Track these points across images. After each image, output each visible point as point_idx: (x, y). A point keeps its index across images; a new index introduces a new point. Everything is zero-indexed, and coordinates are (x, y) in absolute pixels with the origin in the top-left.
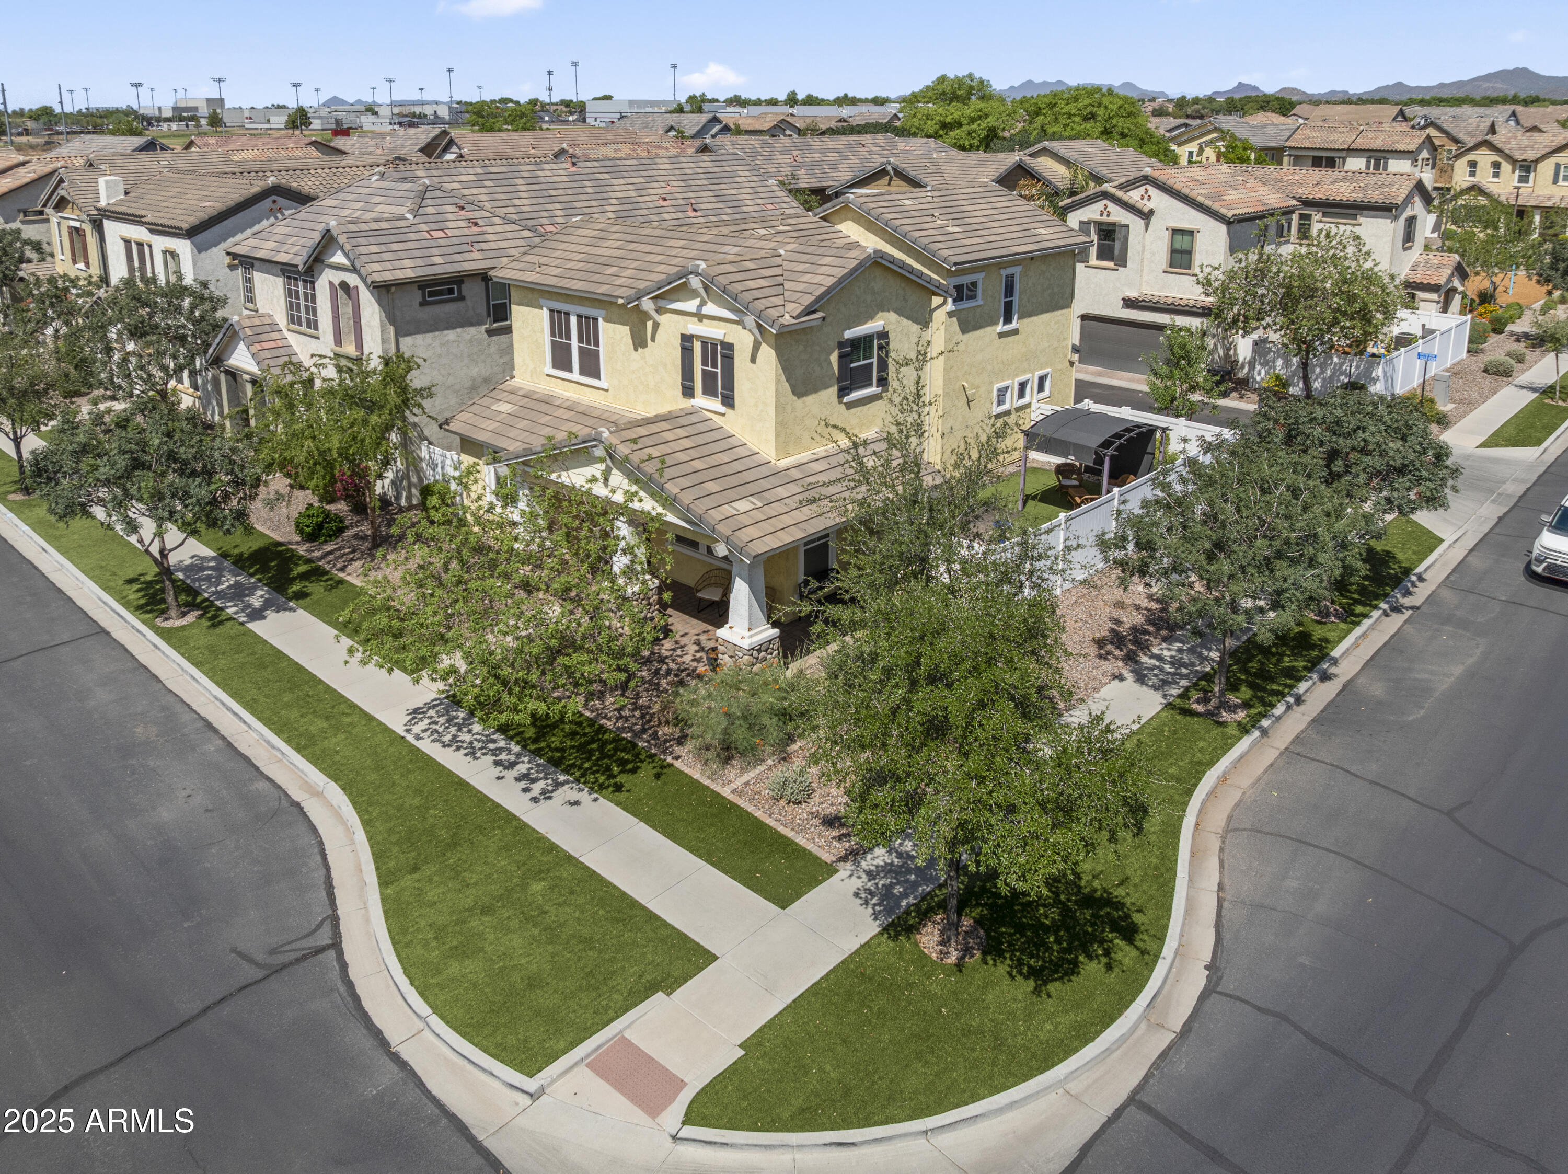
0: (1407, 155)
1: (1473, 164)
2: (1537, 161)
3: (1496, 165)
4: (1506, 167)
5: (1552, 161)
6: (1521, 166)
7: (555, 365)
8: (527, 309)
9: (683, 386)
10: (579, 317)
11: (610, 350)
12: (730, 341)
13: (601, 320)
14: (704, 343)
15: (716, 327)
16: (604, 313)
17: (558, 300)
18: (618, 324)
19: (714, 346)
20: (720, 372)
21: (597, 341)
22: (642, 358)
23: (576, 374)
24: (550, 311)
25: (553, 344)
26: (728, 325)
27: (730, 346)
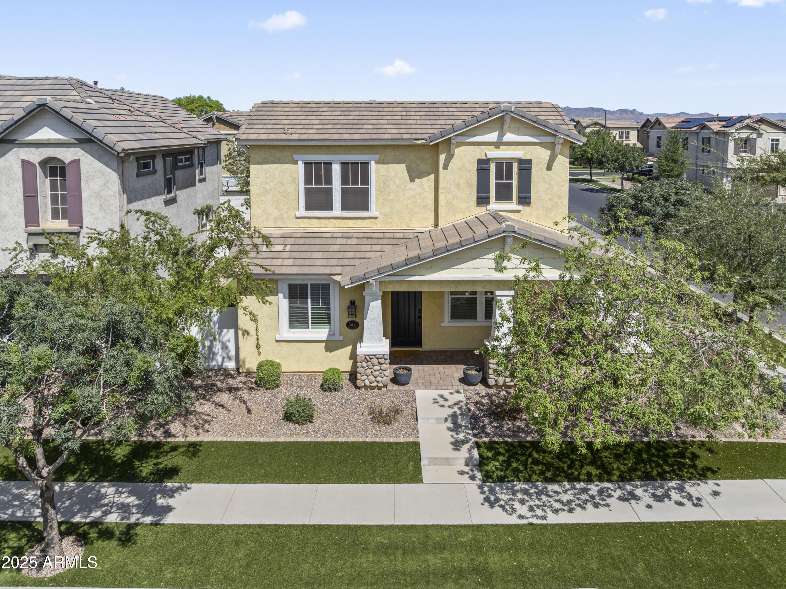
7: (308, 208)
8: (274, 166)
9: (478, 198)
10: (344, 164)
11: (382, 185)
12: (528, 157)
13: (373, 163)
14: (499, 165)
15: (514, 150)
16: (377, 157)
17: (317, 154)
18: (392, 163)
19: (509, 165)
20: (515, 181)
21: (365, 180)
22: (419, 186)
23: (337, 211)
24: (306, 163)
25: (308, 191)
26: (526, 147)
27: (529, 162)
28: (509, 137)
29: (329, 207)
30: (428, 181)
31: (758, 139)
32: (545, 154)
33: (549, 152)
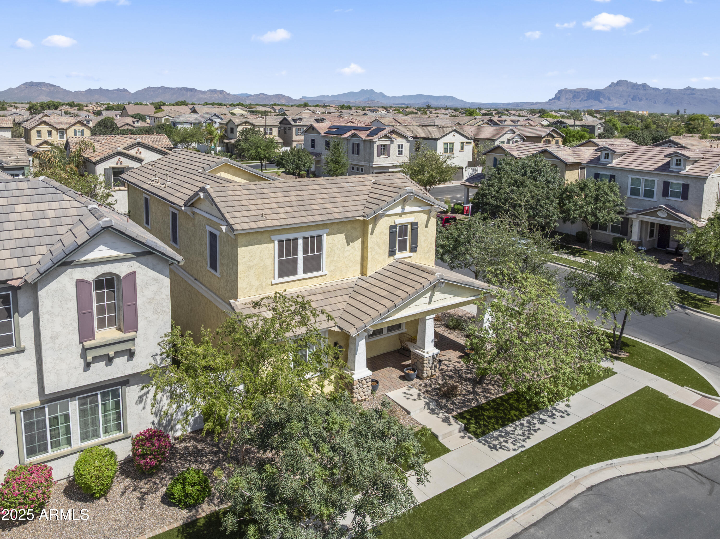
0: (8, 129)
1: (39, 132)
2: (66, 130)
3: (49, 132)
4: (54, 132)
5: (72, 129)
6: (60, 132)
7: (281, 275)
8: (256, 246)
9: (390, 252)
10: (306, 238)
11: (330, 250)
12: (416, 221)
13: (325, 235)
14: (401, 227)
15: (409, 217)
16: (327, 231)
17: (288, 233)
18: (336, 234)
19: (406, 226)
20: (408, 237)
21: (319, 249)
22: (352, 248)
23: (300, 274)
24: (279, 242)
25: (280, 262)
26: (415, 214)
27: (417, 224)
28: (408, 209)
29: (295, 273)
30: (358, 244)
31: (391, 145)
32: (424, 217)
33: (426, 216)
